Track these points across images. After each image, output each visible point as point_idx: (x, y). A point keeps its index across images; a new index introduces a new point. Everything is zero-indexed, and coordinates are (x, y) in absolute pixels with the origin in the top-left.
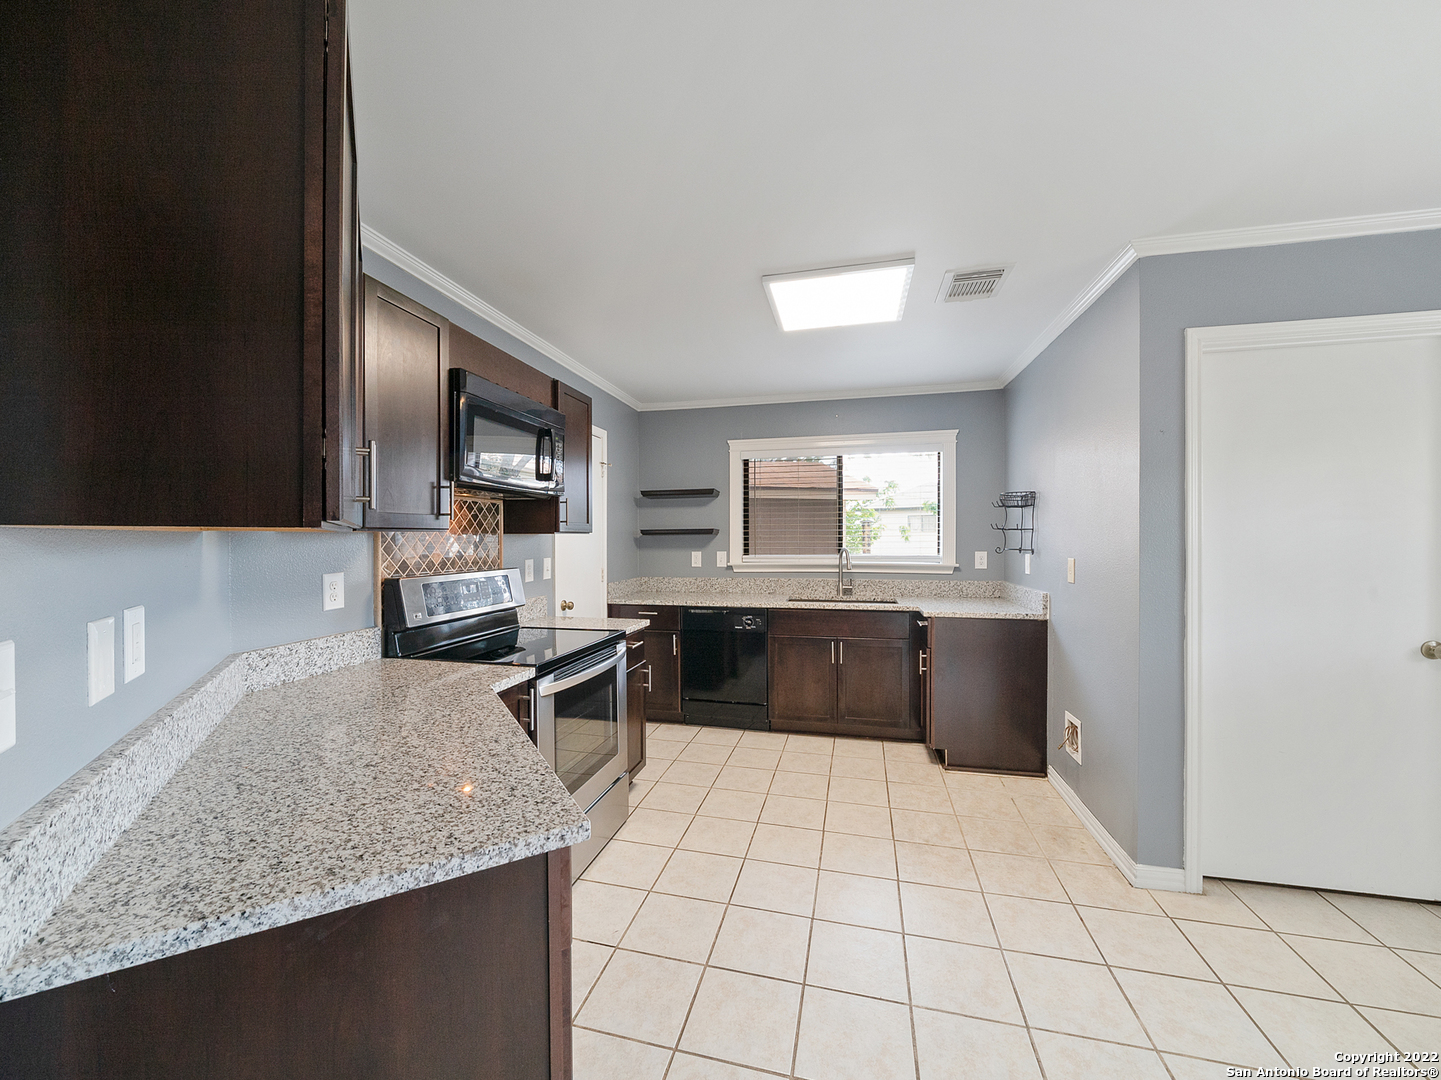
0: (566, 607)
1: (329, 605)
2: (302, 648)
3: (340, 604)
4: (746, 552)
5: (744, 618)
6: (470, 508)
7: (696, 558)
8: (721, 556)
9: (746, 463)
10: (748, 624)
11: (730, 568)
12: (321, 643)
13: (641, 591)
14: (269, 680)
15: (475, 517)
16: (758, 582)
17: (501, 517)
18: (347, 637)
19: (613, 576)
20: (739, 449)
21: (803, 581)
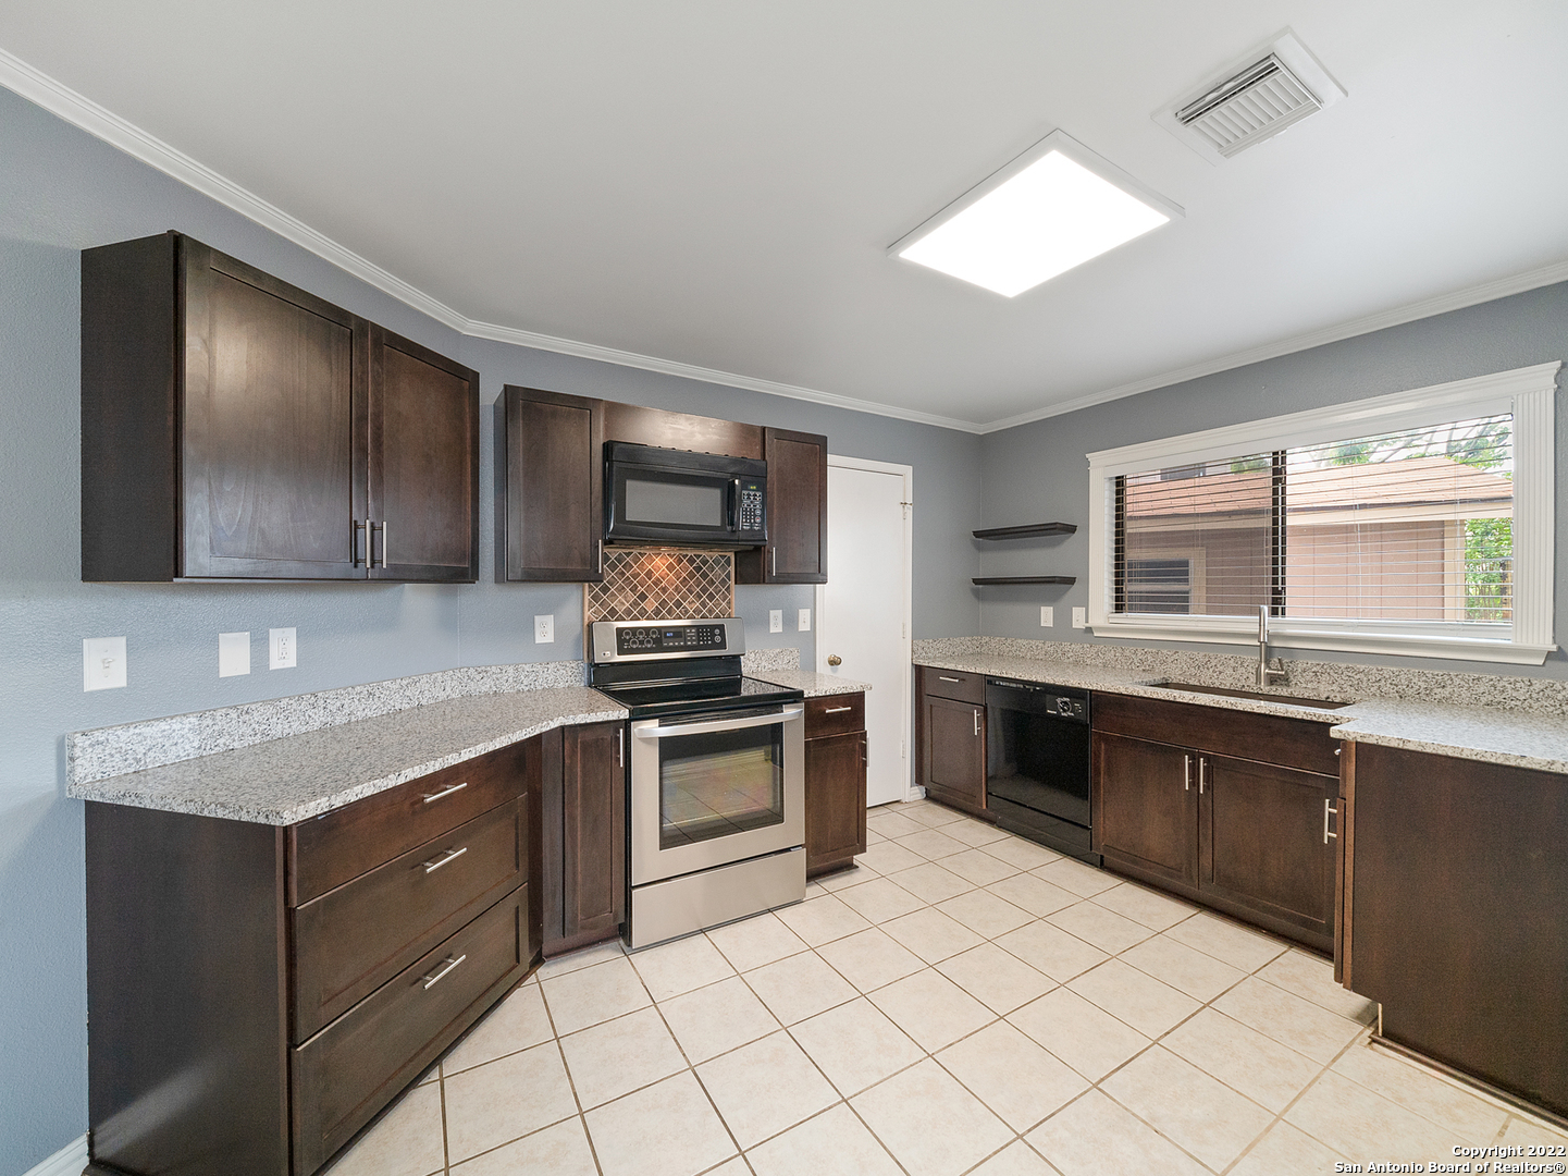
0: (834, 662)
1: (539, 639)
2: (511, 670)
3: (550, 638)
4: (1119, 608)
5: (1059, 700)
6: (691, 561)
7: (1047, 615)
8: (1078, 613)
9: (1120, 482)
10: (1061, 709)
11: (1089, 630)
12: (527, 668)
13: (980, 653)
14: (484, 689)
15: (698, 569)
16: (1127, 653)
17: (732, 569)
18: (551, 666)
19: (917, 634)
20: (1102, 467)
21: (1200, 656)
